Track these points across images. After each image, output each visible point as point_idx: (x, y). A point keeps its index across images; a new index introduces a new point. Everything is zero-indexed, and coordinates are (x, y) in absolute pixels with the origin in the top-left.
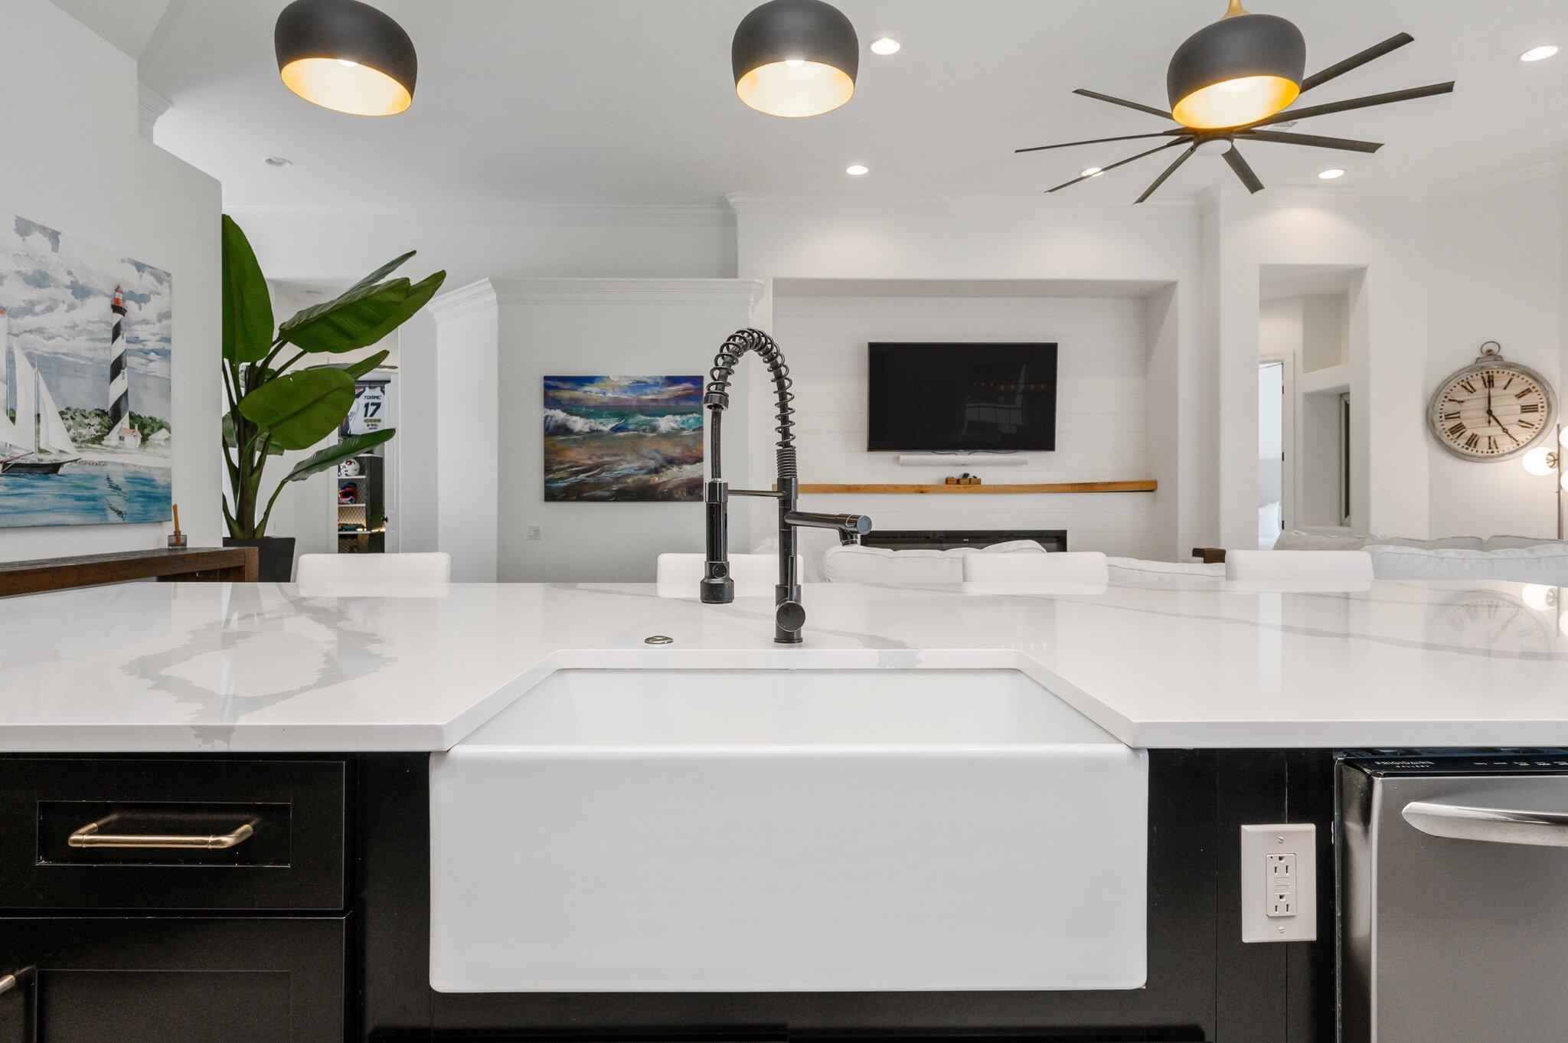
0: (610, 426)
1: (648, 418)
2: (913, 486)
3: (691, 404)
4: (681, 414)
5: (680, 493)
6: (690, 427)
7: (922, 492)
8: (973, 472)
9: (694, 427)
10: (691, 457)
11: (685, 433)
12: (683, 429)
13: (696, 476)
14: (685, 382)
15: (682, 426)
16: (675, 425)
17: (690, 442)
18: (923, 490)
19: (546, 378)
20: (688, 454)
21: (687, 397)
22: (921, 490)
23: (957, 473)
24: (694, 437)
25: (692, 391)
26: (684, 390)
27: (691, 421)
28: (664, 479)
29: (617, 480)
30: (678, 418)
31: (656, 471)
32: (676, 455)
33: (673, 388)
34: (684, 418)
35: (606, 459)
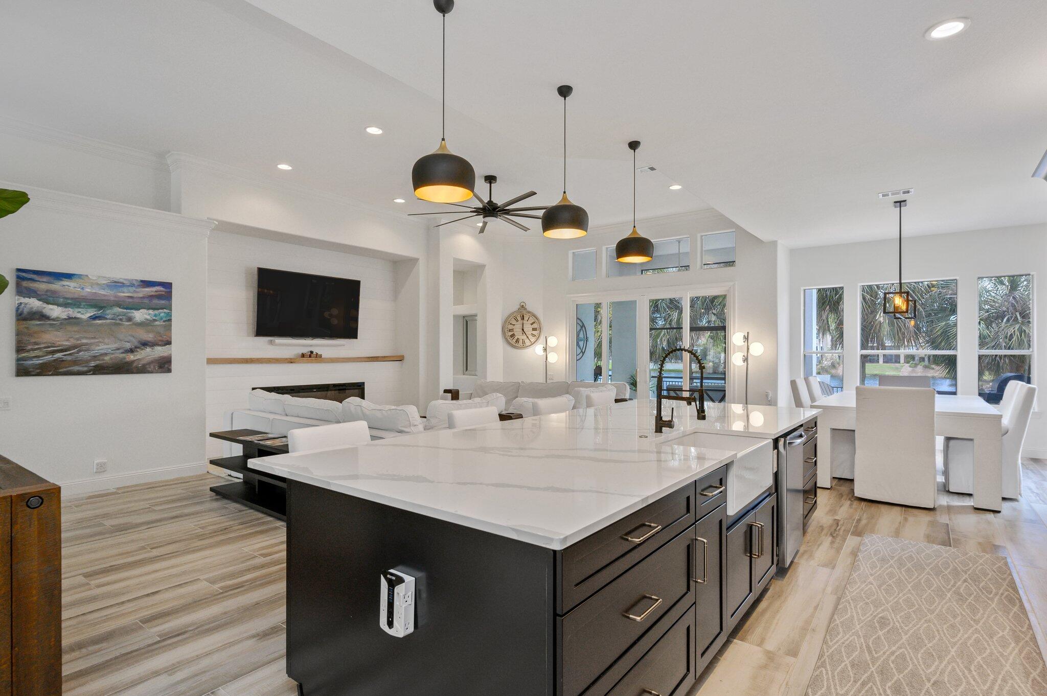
0: (89, 315)
1: (125, 310)
2: (287, 359)
3: (163, 302)
4: (154, 309)
5: (152, 367)
6: (161, 319)
7: (292, 363)
9: (164, 319)
10: (162, 341)
11: (157, 323)
12: (155, 320)
13: (165, 354)
14: (158, 286)
15: (154, 318)
16: (148, 317)
17: (162, 330)
18: (292, 361)
19: (19, 270)
20: (160, 338)
21: (159, 297)
23: (306, 350)
24: (165, 326)
25: (163, 293)
26: (156, 292)
27: (162, 315)
28: (138, 357)
29: (95, 358)
30: (151, 312)
31: (131, 351)
32: (149, 339)
33: (147, 289)
34: (156, 312)
35: (84, 341)
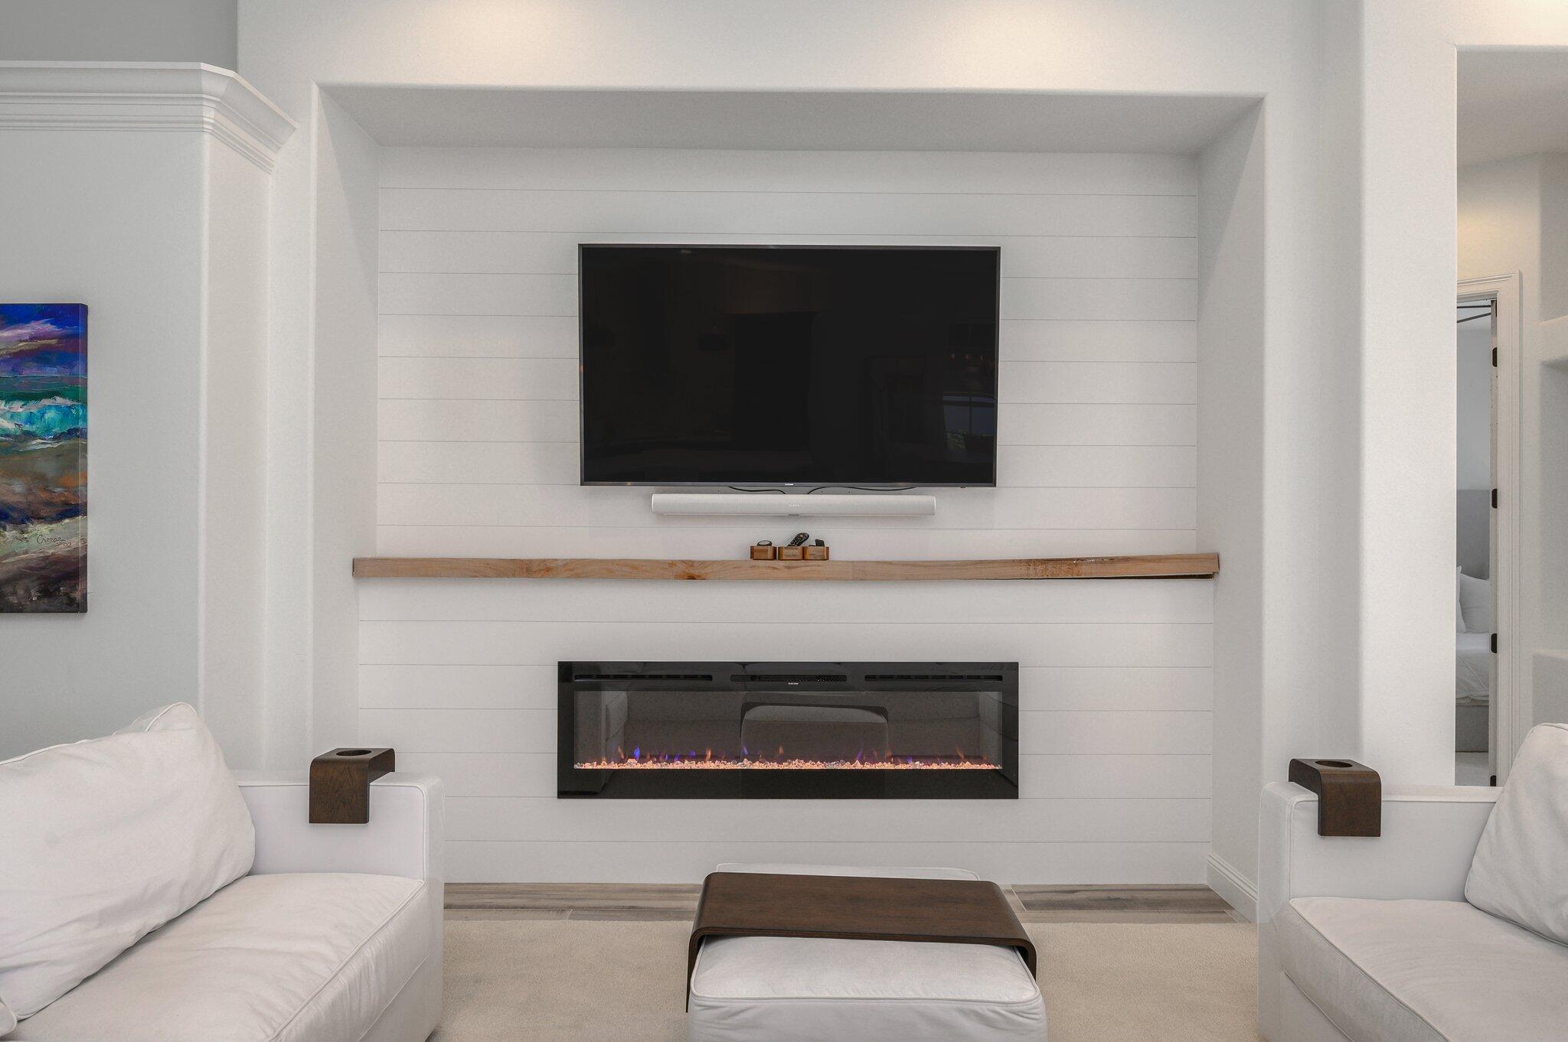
2: (672, 564)
3: (52, 372)
4: (27, 398)
5: (21, 592)
6: (48, 430)
7: (692, 578)
8: (815, 532)
9: (57, 430)
10: (48, 504)
11: (36, 444)
12: (30, 435)
13: (61, 550)
14: (37, 319)
15: (27, 427)
16: (9, 426)
17: (48, 468)
18: (695, 572)
20: (44, 496)
21: (40, 356)
22: (690, 573)
23: (780, 535)
24: (58, 454)
25: (53, 342)
26: (32, 338)
27: (50, 415)
30: (17, 407)
32: (11, 499)
33: (6, 334)
34: (34, 407)
